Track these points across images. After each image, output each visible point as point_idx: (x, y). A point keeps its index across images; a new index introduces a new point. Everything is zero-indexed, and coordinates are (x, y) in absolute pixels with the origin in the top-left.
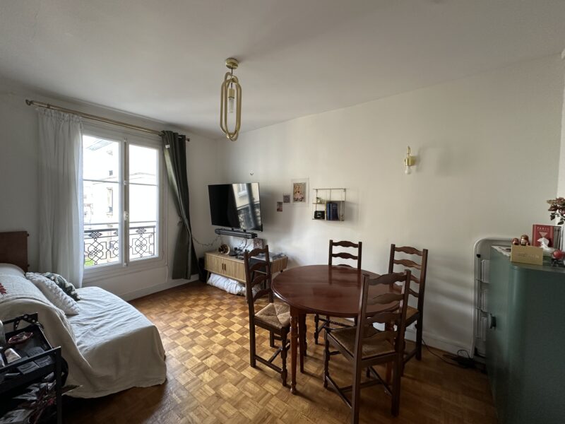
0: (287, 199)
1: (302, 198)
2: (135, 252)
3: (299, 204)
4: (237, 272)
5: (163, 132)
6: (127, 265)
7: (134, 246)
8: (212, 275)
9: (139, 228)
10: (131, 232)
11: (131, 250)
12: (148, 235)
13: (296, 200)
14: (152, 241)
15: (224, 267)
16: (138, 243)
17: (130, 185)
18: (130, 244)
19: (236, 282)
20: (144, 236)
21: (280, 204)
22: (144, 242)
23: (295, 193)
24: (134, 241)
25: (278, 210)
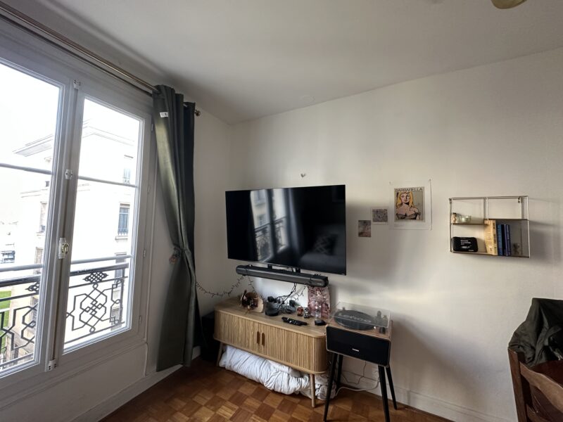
0: (380, 215)
1: (416, 214)
2: (78, 324)
3: (410, 224)
4: (293, 351)
5: (158, 87)
6: (55, 366)
7: (76, 313)
8: (229, 350)
9: (91, 271)
10: (73, 281)
11: (69, 320)
12: (109, 285)
13: (402, 217)
14: (117, 297)
15: (261, 339)
16: (88, 303)
17: (80, 182)
18: (69, 309)
19: (286, 369)
20: (101, 286)
21: (365, 223)
22: (101, 300)
23: (398, 206)
24: (79, 300)
25: (361, 234)
